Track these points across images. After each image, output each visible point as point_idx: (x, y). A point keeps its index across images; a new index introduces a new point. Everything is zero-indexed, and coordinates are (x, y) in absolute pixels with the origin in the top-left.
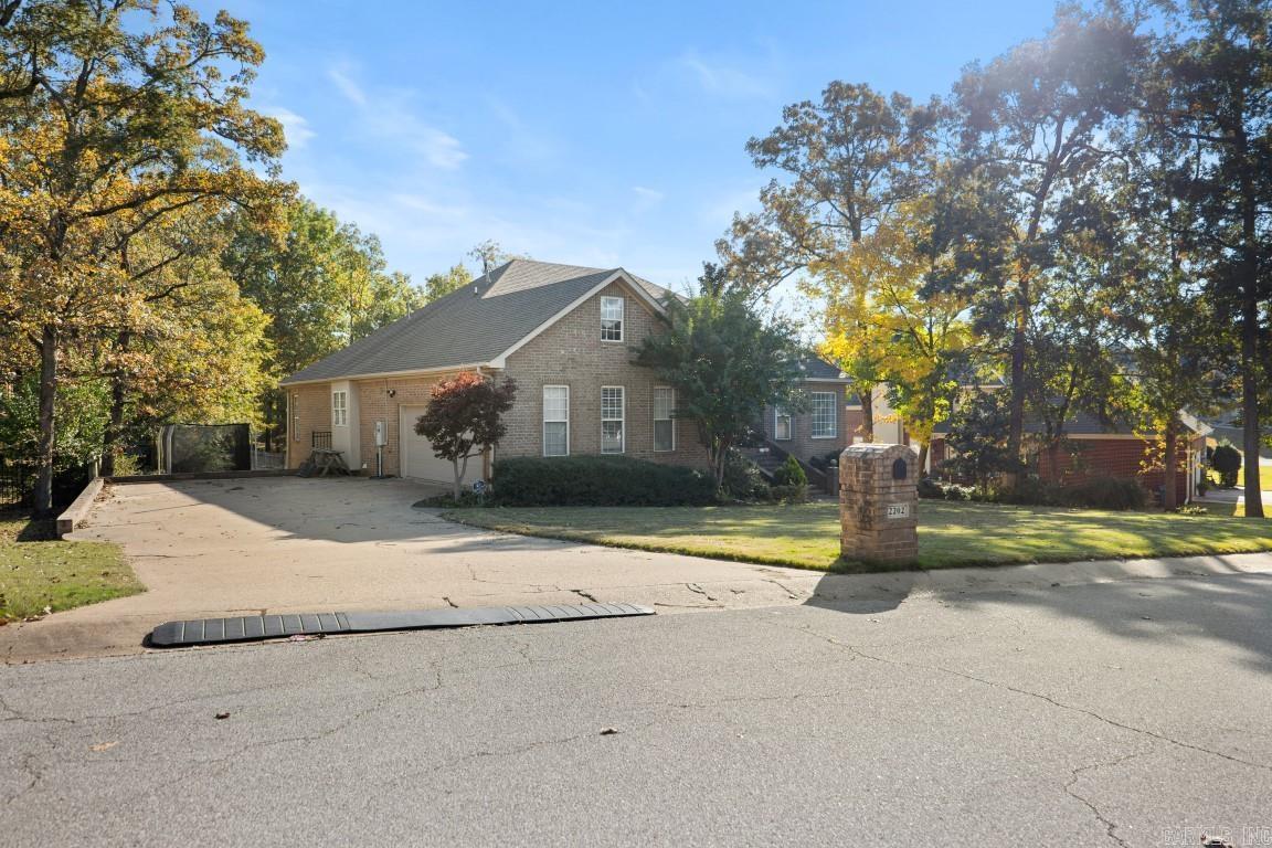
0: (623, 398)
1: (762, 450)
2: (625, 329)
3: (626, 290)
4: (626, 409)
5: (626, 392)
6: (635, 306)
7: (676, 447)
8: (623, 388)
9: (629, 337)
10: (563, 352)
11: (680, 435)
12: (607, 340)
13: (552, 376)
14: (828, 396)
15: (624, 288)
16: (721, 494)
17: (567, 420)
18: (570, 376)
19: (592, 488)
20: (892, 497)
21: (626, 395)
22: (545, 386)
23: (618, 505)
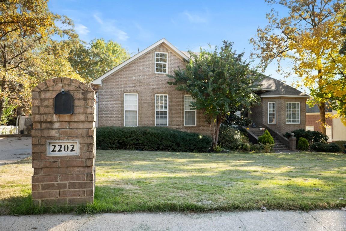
0: (168, 100)
1: (261, 129)
2: (169, 67)
3: (169, 49)
4: (169, 105)
5: (169, 97)
6: (174, 57)
7: (197, 124)
8: (167, 95)
9: (170, 71)
10: (134, 78)
11: (199, 118)
12: (159, 73)
13: (128, 89)
14: (295, 104)
15: (168, 48)
16: (217, 147)
17: (137, 110)
18: (138, 89)
19: (140, 142)
20: (54, 133)
21: (169, 98)
22: (125, 94)
23: (156, 150)
